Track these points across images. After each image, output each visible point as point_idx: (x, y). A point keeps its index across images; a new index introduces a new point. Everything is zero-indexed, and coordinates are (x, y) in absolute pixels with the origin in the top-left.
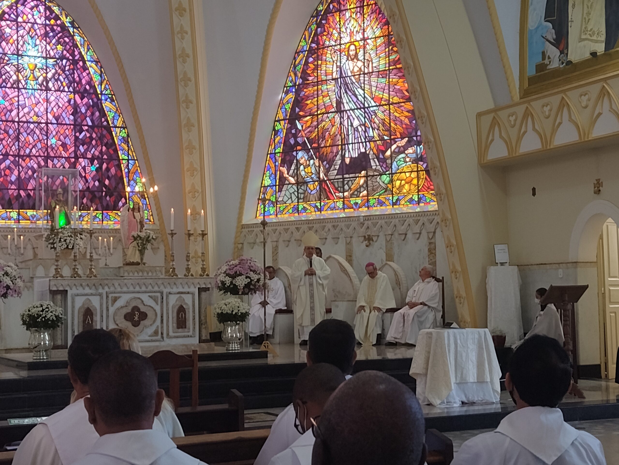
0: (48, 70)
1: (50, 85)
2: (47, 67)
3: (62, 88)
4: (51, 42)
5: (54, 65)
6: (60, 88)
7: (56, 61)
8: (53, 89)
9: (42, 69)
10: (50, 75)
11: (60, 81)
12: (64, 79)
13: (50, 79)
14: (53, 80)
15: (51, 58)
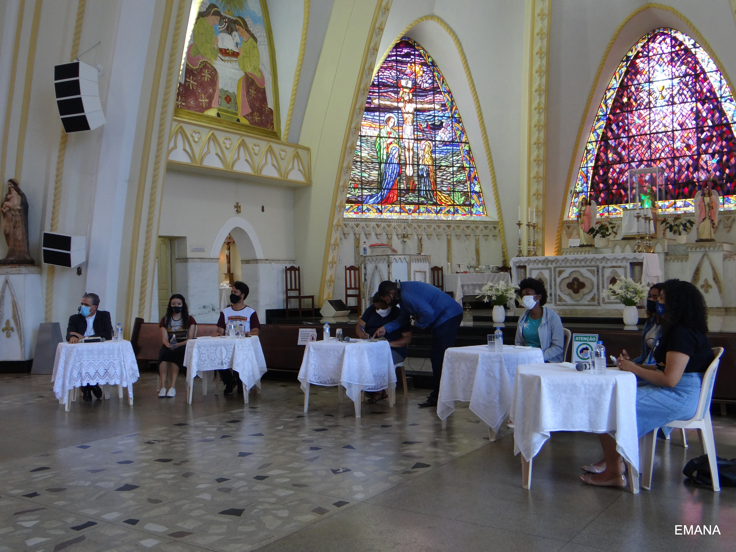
0: (674, 88)
1: (676, 100)
2: (673, 86)
3: (685, 100)
4: (676, 64)
5: (678, 83)
6: (684, 100)
7: (680, 80)
8: (678, 102)
9: (669, 88)
10: (675, 92)
11: (684, 94)
12: (688, 92)
13: (676, 95)
14: (678, 95)
15: (676, 77)
